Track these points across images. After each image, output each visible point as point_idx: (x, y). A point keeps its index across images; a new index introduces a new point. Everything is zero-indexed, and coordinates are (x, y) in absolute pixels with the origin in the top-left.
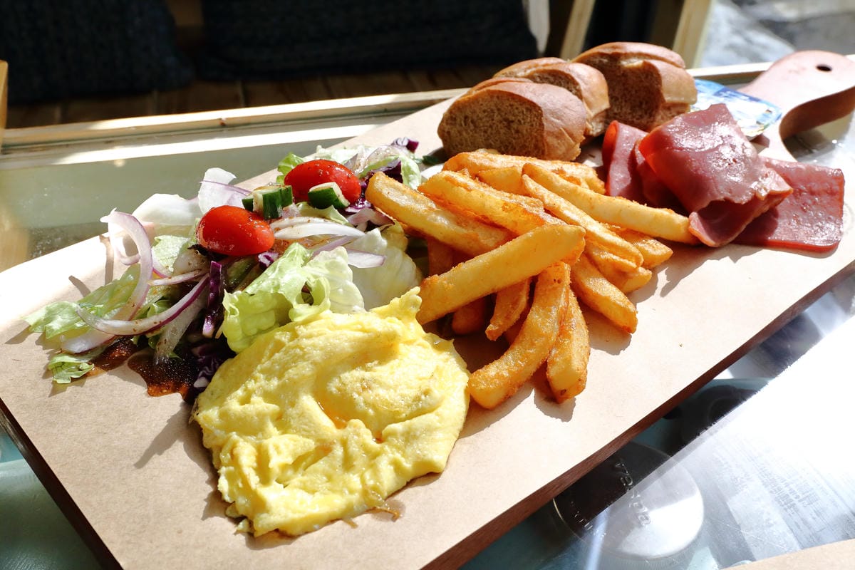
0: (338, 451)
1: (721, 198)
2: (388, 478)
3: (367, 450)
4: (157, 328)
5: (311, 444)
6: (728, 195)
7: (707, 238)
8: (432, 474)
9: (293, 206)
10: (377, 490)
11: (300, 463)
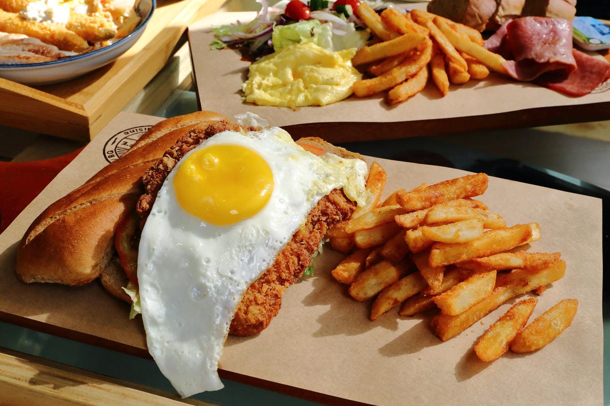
0: (289, 87)
1: (530, 57)
2: (301, 98)
3: (298, 89)
4: (253, 38)
5: (281, 82)
6: (534, 56)
7: (513, 72)
8: (319, 106)
9: (327, 10)
10: (294, 101)
11: (274, 87)
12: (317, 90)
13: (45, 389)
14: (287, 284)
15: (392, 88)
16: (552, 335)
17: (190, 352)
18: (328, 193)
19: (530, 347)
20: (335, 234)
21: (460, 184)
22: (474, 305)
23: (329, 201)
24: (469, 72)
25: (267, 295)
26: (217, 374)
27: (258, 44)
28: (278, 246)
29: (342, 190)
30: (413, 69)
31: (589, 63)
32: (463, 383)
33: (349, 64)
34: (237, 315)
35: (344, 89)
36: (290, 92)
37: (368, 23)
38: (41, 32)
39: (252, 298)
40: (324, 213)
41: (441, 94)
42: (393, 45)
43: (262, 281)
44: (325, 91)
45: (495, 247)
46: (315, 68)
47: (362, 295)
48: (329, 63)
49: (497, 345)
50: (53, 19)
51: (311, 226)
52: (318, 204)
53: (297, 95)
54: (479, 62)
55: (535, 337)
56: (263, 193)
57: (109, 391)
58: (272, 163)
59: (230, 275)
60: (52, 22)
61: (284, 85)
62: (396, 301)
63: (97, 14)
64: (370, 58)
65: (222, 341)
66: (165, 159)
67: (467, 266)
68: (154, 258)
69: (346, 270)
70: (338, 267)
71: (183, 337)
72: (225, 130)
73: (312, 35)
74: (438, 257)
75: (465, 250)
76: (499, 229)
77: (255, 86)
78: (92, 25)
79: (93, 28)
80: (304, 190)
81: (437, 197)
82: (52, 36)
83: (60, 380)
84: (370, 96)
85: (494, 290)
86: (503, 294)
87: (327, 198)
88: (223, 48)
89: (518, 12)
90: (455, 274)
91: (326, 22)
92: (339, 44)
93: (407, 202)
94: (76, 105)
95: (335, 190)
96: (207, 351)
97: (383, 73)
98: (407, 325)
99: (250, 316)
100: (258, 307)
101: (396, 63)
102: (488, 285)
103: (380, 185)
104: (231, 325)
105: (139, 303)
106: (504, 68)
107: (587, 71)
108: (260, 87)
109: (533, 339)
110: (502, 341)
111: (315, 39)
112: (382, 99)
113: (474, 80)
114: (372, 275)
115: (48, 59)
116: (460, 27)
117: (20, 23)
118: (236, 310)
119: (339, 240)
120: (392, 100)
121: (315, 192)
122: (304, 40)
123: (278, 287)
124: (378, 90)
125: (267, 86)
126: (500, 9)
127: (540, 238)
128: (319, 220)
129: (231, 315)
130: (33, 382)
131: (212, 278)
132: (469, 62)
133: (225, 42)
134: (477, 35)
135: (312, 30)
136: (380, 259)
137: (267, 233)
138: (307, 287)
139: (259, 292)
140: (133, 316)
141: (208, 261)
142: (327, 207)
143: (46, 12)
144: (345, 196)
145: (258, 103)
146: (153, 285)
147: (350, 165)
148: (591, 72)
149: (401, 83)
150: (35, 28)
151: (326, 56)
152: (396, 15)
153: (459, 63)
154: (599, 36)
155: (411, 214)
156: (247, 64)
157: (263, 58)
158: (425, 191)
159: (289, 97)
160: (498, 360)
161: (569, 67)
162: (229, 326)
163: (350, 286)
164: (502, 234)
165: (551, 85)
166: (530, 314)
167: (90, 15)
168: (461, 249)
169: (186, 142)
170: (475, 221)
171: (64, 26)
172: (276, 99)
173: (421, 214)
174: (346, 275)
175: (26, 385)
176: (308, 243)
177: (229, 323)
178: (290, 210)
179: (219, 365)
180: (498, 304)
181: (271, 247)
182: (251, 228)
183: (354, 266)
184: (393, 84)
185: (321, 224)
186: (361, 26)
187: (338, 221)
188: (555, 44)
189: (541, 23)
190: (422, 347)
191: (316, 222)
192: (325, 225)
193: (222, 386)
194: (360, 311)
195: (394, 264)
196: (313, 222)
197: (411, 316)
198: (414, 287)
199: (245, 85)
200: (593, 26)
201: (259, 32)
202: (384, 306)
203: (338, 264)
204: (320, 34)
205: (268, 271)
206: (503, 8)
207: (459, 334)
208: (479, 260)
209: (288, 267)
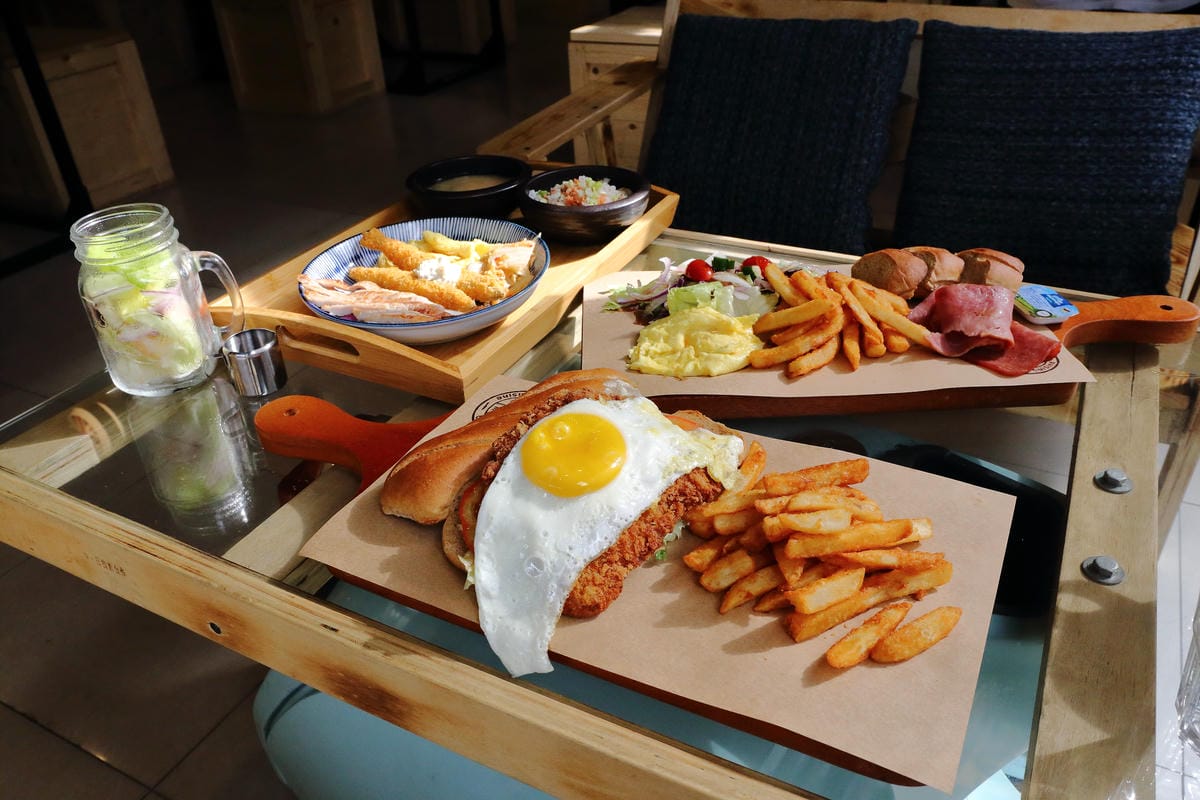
0: (679, 354)
1: (958, 330)
2: (690, 368)
3: (688, 357)
4: (649, 300)
5: (670, 348)
6: (963, 329)
7: (938, 347)
8: (709, 376)
9: (733, 271)
10: (682, 371)
11: (662, 354)
12: (708, 359)
13: (377, 655)
14: (630, 566)
15: (794, 359)
16: (922, 645)
17: (521, 630)
18: (689, 472)
19: (893, 656)
20: (695, 516)
21: (836, 470)
22: (835, 605)
23: (689, 480)
24: (885, 343)
25: (606, 576)
26: (547, 655)
27: (654, 305)
28: (624, 524)
29: (705, 469)
30: (819, 338)
31: (1030, 339)
32: (807, 690)
33: (750, 331)
34: (572, 593)
35: (740, 359)
36: (678, 361)
37: (776, 287)
38: (430, 291)
39: (590, 578)
40: (682, 493)
41: (851, 368)
42: (799, 312)
43: (604, 560)
44: (716, 360)
45: (867, 542)
46: (709, 334)
47: (714, 586)
48: (724, 329)
49: (853, 651)
50: (444, 277)
51: (665, 507)
52: (676, 482)
53: (686, 364)
54: (899, 334)
55: (900, 646)
56: (614, 465)
57: (439, 663)
58: (628, 436)
59: (568, 551)
60: (443, 280)
61: (674, 352)
62: (749, 595)
63: (489, 272)
64: (772, 326)
65: (555, 620)
66: (519, 425)
67: (834, 562)
68: (491, 527)
69: (700, 557)
70: (692, 554)
71: (515, 614)
72: (583, 397)
73: (712, 297)
74: (795, 548)
75: (829, 543)
76: (875, 522)
77: (643, 352)
78: (482, 283)
79: (482, 287)
80: (660, 467)
81: (806, 483)
82: (441, 294)
83: (393, 646)
84: (769, 367)
85: (861, 589)
86: (873, 596)
87: (687, 476)
88: (616, 310)
89: (955, 278)
90: (819, 569)
91: (730, 284)
92: (741, 309)
93: (771, 486)
94: (452, 367)
95: (697, 468)
96: (538, 630)
97: (785, 343)
98: (760, 622)
99: (585, 596)
100: (595, 588)
101: (801, 331)
102: (853, 584)
103: (756, 466)
104: (565, 604)
105: (473, 573)
106: (927, 341)
107: (1026, 348)
108: (647, 353)
109: (896, 647)
110: (860, 647)
111: (714, 303)
112: (782, 371)
113: (891, 352)
114: (726, 563)
115: (431, 319)
116: (882, 294)
117: (411, 282)
118: (572, 589)
119: (699, 524)
120: (792, 373)
121: (673, 470)
122: (701, 304)
123: (619, 568)
124: (777, 362)
125: (656, 353)
126: (933, 274)
127: (932, 536)
128: (675, 501)
129: (566, 594)
130: (366, 646)
131: (548, 552)
132: (887, 333)
133: (620, 303)
134: (901, 303)
135: (712, 293)
136: (738, 547)
137: (611, 509)
138: (658, 573)
139: (599, 572)
140: (467, 587)
141: (546, 534)
142: (686, 487)
143: (437, 271)
144: (708, 476)
145: (643, 371)
146: (488, 555)
147: (724, 443)
148: (1031, 350)
149: (805, 354)
150: (425, 287)
151: (723, 321)
152: (805, 278)
153: (875, 333)
154: (1050, 308)
155: (775, 499)
156: (639, 328)
157: (657, 322)
158: (793, 475)
159: (676, 365)
160: (854, 669)
161: (1007, 342)
162: (562, 605)
163: (701, 574)
164: (877, 527)
165: (982, 362)
166: (901, 621)
167: (483, 274)
168: (824, 541)
169: (543, 409)
170: (841, 511)
171: (454, 285)
172: (663, 368)
173: (784, 500)
174: (698, 562)
175: (360, 647)
176: (658, 524)
177: (564, 602)
178: (641, 487)
179: (549, 646)
180: (867, 607)
181: (615, 524)
182: (595, 502)
183: (709, 553)
184: (795, 355)
185: (677, 505)
186: (768, 290)
187: (699, 503)
188: (989, 316)
189: (975, 292)
190: (770, 647)
191: (672, 502)
192: (682, 506)
193: (552, 669)
194: (710, 603)
195: (750, 553)
196: (669, 500)
197: (766, 613)
198: (771, 580)
199: (632, 351)
200: (1045, 296)
201: (657, 292)
202: (735, 599)
203: (692, 550)
204: (720, 298)
205: (610, 549)
206: (936, 274)
207: (815, 636)
208: (845, 555)
209: (633, 548)
